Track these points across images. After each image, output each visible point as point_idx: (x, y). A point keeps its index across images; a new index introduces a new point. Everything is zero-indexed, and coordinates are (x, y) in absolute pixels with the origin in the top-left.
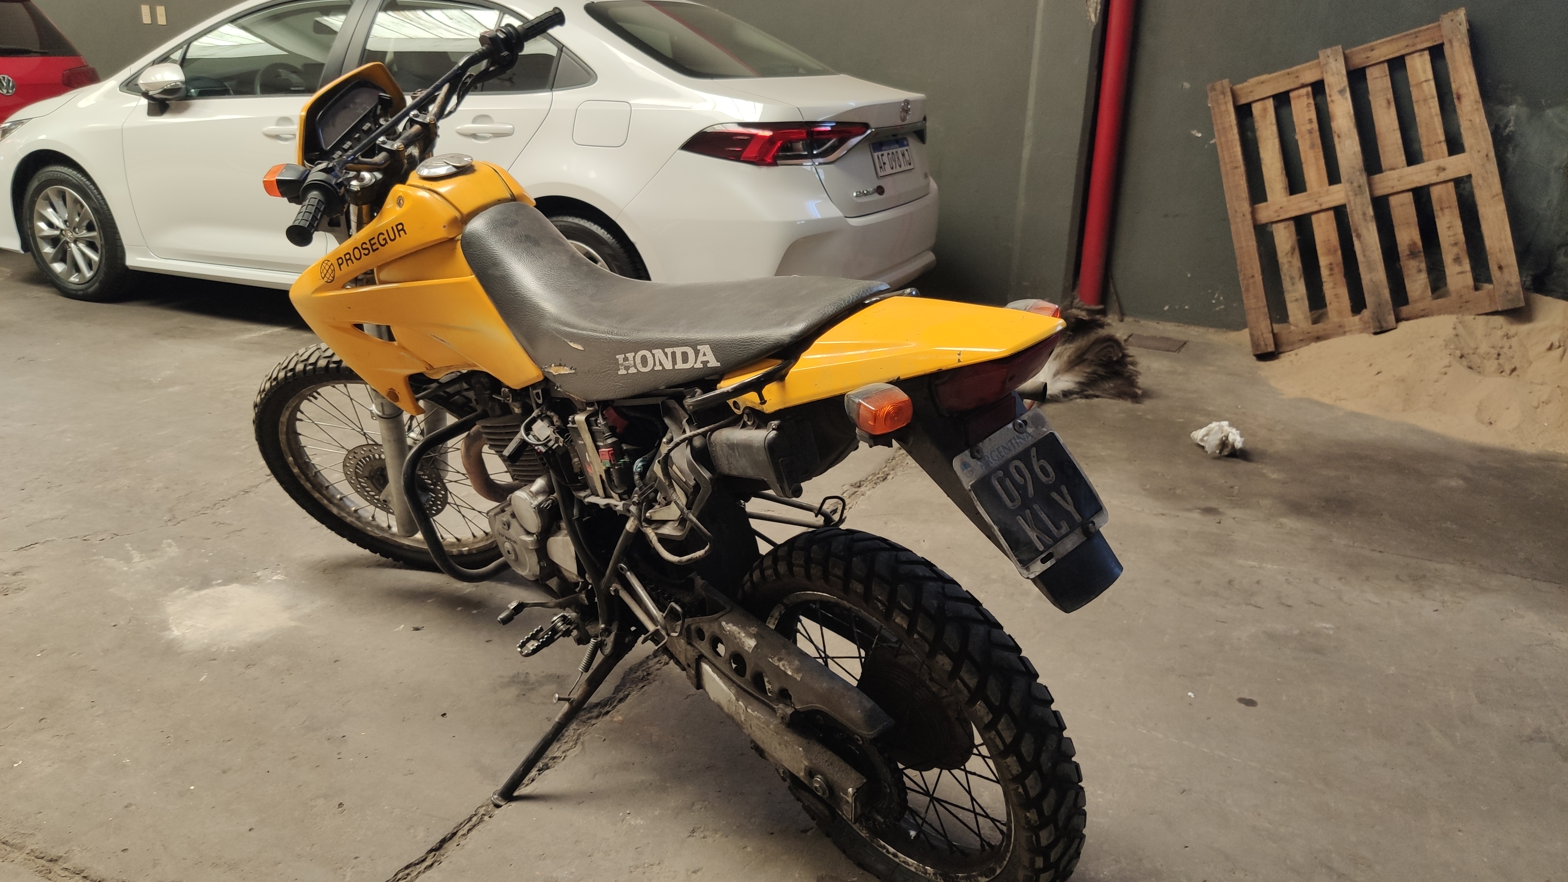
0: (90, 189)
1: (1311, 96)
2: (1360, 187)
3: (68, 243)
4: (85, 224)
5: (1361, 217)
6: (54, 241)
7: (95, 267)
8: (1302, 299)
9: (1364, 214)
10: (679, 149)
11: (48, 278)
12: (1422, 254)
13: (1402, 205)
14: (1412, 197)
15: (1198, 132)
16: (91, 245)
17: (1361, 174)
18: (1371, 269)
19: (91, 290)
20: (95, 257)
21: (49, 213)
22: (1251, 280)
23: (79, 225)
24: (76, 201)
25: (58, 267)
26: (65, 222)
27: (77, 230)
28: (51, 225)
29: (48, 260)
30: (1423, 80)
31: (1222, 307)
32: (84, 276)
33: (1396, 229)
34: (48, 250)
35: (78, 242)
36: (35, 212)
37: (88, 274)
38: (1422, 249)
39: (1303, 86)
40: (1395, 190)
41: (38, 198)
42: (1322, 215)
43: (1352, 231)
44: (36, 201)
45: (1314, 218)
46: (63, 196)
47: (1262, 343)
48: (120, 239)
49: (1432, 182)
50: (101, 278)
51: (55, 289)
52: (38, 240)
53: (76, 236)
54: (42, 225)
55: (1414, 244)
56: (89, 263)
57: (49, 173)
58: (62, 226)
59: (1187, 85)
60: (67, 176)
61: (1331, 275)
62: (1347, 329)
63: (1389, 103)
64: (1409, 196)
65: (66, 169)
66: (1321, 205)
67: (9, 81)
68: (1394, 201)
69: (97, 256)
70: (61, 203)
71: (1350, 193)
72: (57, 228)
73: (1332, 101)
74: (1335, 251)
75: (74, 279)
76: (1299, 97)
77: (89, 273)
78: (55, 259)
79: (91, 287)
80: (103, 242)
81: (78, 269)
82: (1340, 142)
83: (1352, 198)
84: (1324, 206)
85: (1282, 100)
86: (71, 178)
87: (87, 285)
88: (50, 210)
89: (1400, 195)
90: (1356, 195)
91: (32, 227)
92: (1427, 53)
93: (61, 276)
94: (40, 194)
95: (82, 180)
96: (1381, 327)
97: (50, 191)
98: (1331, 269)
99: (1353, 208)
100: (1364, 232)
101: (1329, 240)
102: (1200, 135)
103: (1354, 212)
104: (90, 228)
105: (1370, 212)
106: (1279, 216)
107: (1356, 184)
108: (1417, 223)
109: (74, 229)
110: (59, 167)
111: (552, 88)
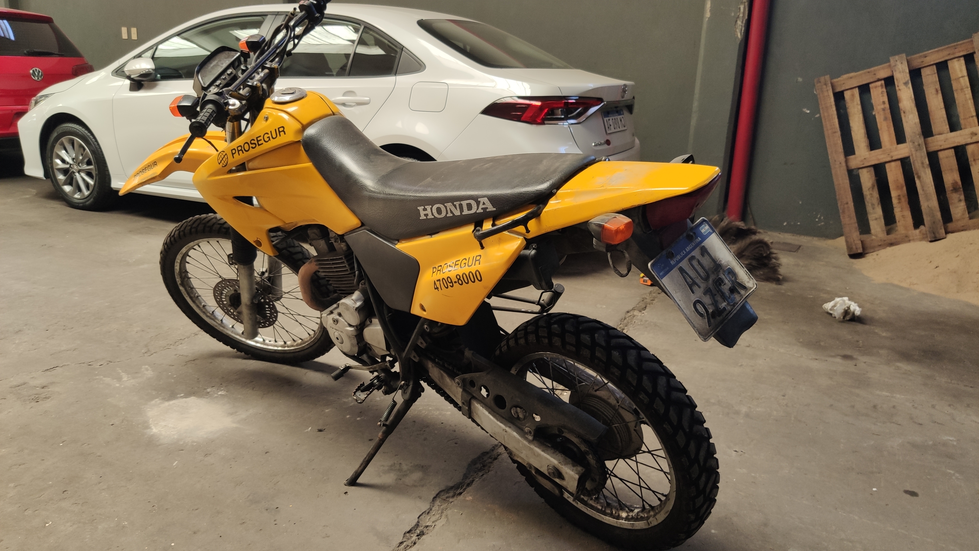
0: (90, 138)
1: (884, 86)
2: (919, 145)
3: (74, 173)
4: (86, 160)
5: (920, 165)
6: (65, 172)
7: (91, 189)
8: (880, 218)
9: (922, 163)
10: (480, 113)
11: (60, 195)
12: (962, 189)
13: (947, 157)
14: (954, 153)
15: (808, 109)
16: (89, 174)
17: (920, 137)
18: (928, 199)
19: (87, 203)
20: (91, 182)
22: (846, 206)
23: (82, 161)
24: (81, 146)
25: (67, 189)
26: (73, 159)
27: (80, 164)
28: (63, 161)
29: (61, 183)
30: (960, 76)
31: (823, 223)
32: (83, 194)
33: (943, 173)
34: (61, 177)
35: (80, 173)
36: (54, 152)
38: (961, 186)
39: (879, 80)
40: (942, 148)
41: (56, 144)
42: (893, 164)
43: (914, 174)
44: (55, 146)
45: (887, 166)
46: (72, 143)
47: (854, 247)
48: (108, 170)
49: (969, 142)
50: (95, 195)
51: (64, 203)
52: (56, 171)
53: (80, 168)
54: (58, 161)
55: (956, 183)
56: (87, 185)
57: (64, 128)
58: (71, 162)
59: (800, 79)
60: (75, 130)
61: (899, 203)
62: (911, 238)
63: (937, 91)
64: (952, 152)
65: (75, 125)
66: (892, 157)
67: (39, 72)
68: (941, 155)
69: (93, 181)
70: (71, 147)
71: (913, 150)
72: (68, 163)
73: (900, 90)
74: (902, 187)
75: (77, 196)
76: (876, 87)
77: (87, 192)
78: (66, 183)
79: (88, 201)
80: (97, 172)
81: (80, 190)
82: (905, 116)
83: (914, 153)
84: (894, 158)
85: (864, 90)
86: (78, 131)
87: (85, 200)
88: (64, 152)
89: (946, 151)
90: (917, 151)
91: (52, 163)
92: (962, 59)
93: (68, 194)
94: (57, 142)
95: (85, 133)
96: (935, 237)
97: (64, 139)
98: (899, 199)
99: (915, 159)
100: (922, 174)
101: (897, 180)
102: (808, 112)
103: (916, 162)
104: (89, 163)
105: (927, 161)
106: (863, 164)
107: (916, 144)
108: (957, 169)
110: (71, 124)
111: (395, 74)
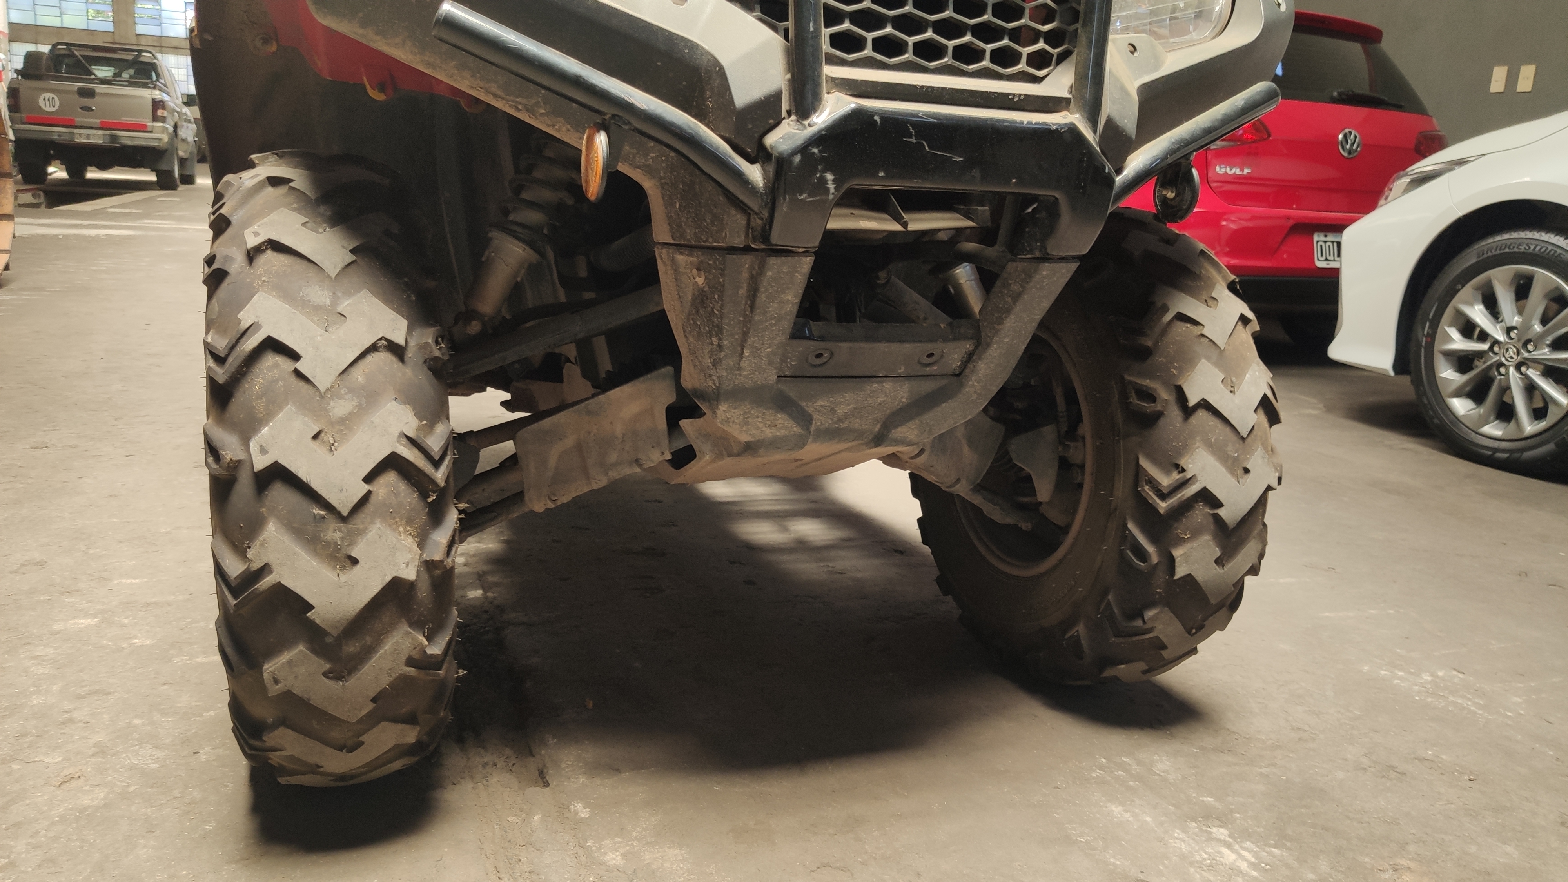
3: (1501, 366)
4: (1553, 336)
7: (1554, 415)
11: (1436, 421)
16: (1557, 374)
19: (1530, 455)
20: (1560, 397)
21: (1478, 314)
23: (1539, 339)
24: (1553, 295)
25: (1461, 406)
26: (1510, 329)
27: (1530, 347)
28: (1473, 332)
29: (1445, 390)
32: (1521, 429)
34: (1450, 375)
35: (1526, 368)
36: (1448, 309)
37: (1529, 427)
41: (1463, 286)
44: (1458, 290)
46: (1523, 284)
52: (1436, 358)
53: (1528, 355)
54: (1454, 332)
56: (1543, 406)
57: (1507, 243)
58: (1501, 337)
70: (1515, 296)
72: (1487, 339)
75: (1495, 430)
77: (1536, 423)
78: (1461, 393)
79: (1534, 449)
81: (1505, 413)
87: (1523, 445)
88: (1484, 307)
91: (1430, 332)
93: (1461, 420)
94: (1470, 280)
97: (1496, 275)
109: (1528, 341)
